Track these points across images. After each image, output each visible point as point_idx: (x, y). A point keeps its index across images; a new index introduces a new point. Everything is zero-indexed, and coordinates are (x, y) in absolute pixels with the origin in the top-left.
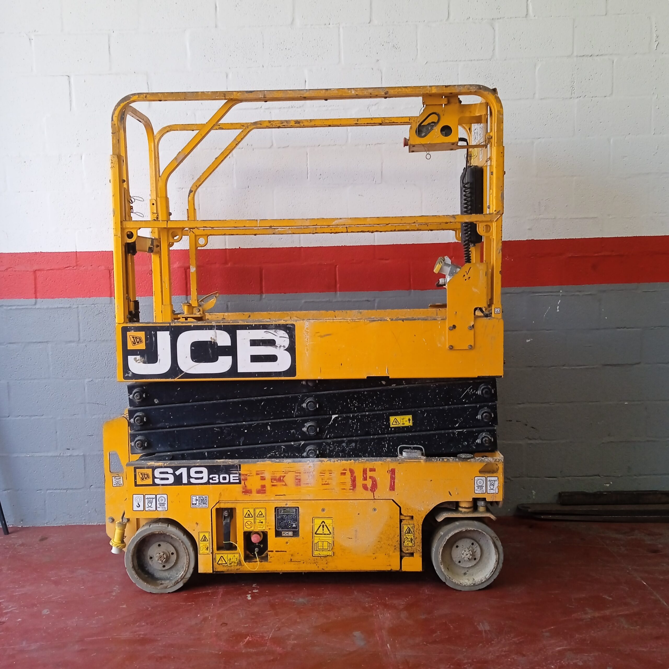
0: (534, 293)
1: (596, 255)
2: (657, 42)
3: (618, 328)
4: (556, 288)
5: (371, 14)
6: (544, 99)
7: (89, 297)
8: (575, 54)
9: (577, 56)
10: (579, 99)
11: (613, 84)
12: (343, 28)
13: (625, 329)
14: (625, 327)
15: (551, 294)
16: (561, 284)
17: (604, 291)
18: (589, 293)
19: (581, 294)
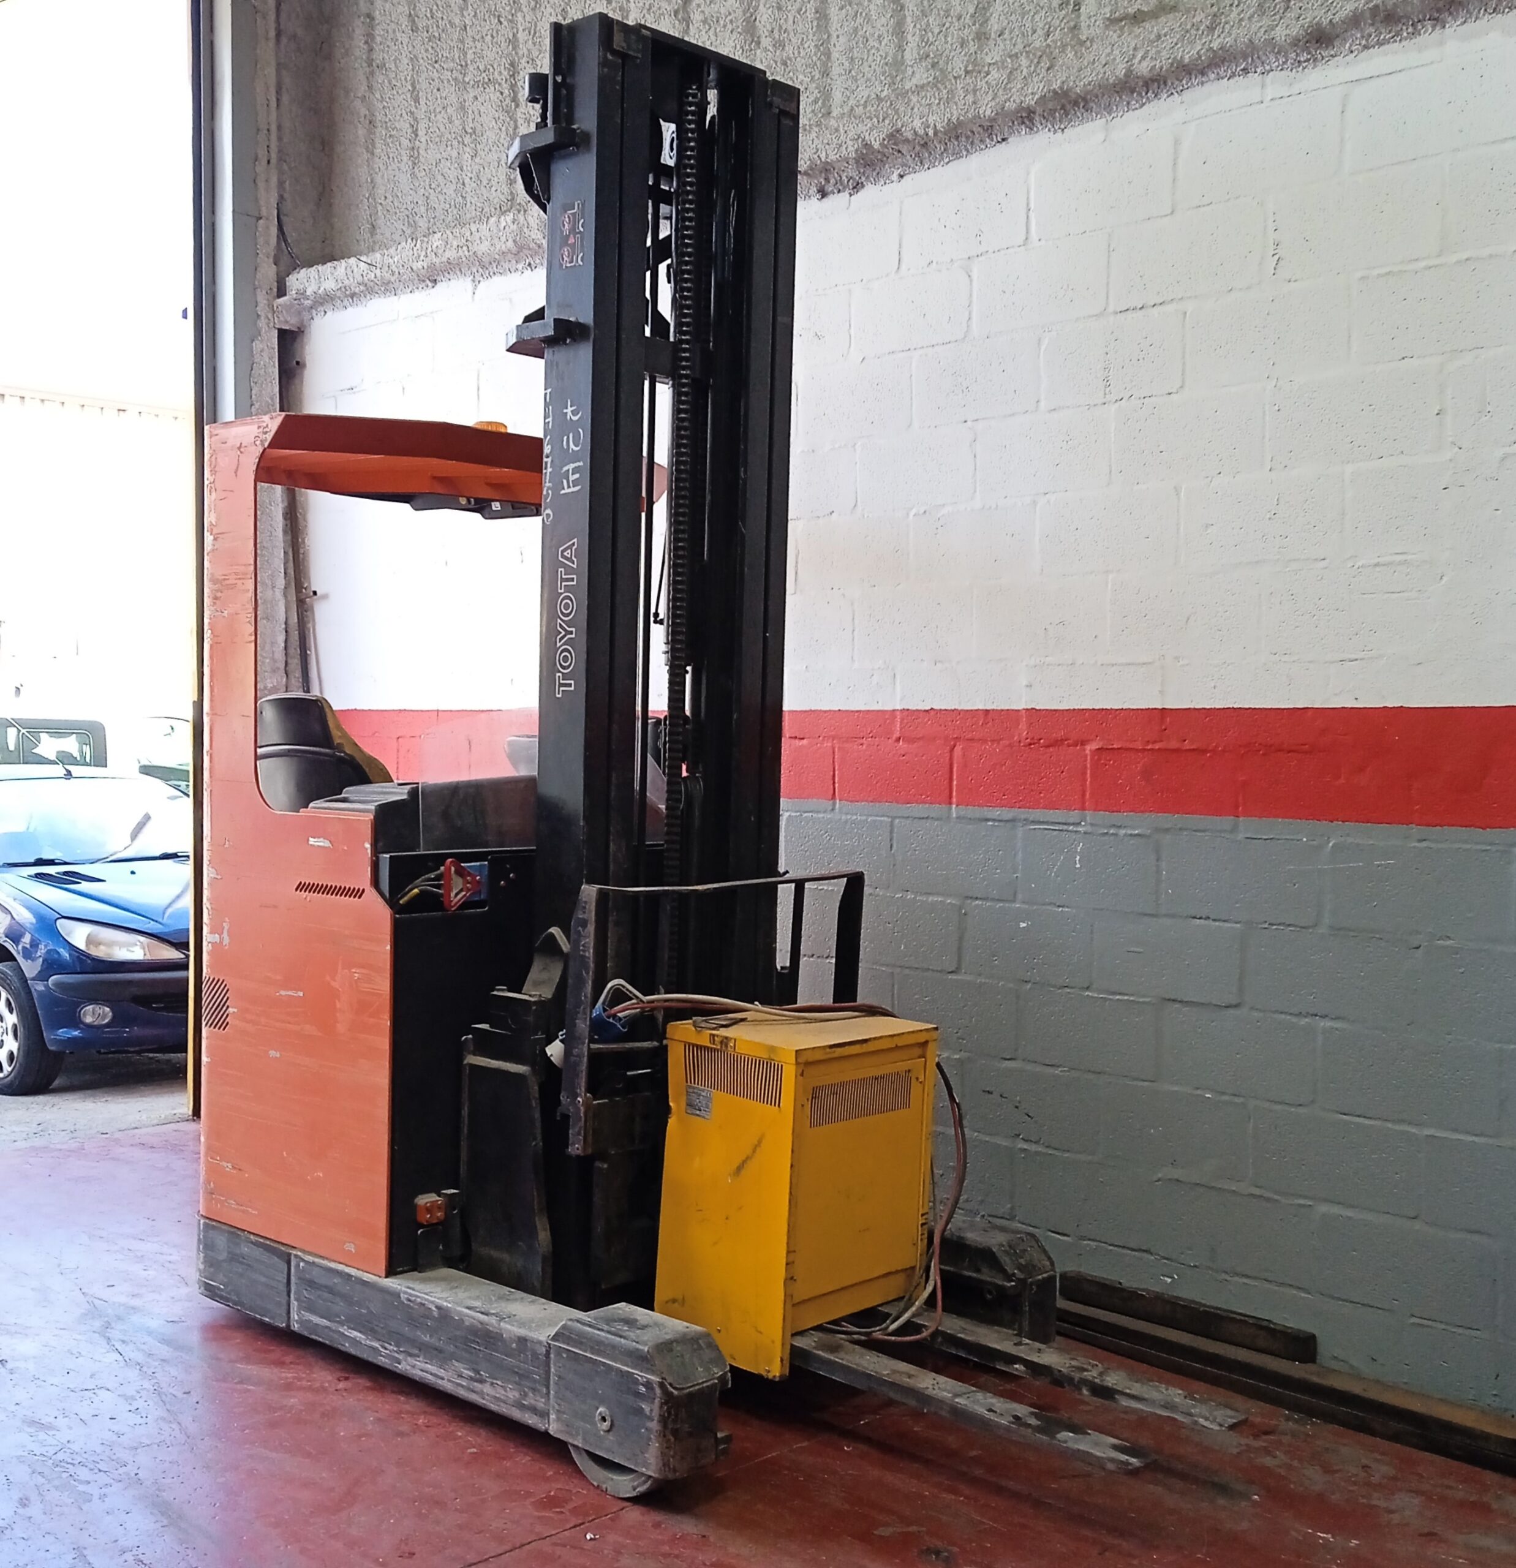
0: (1033, 822)
1: (1150, 747)
2: (1276, 257)
3: (1194, 918)
4: (1074, 815)
6: (1056, 409)
9: (1115, 313)
10: (1119, 404)
11: (1184, 363)
13: (1211, 922)
14: (1208, 918)
15: (1065, 827)
16: (1083, 807)
17: (1165, 830)
18: (1136, 832)
19: (1122, 832)
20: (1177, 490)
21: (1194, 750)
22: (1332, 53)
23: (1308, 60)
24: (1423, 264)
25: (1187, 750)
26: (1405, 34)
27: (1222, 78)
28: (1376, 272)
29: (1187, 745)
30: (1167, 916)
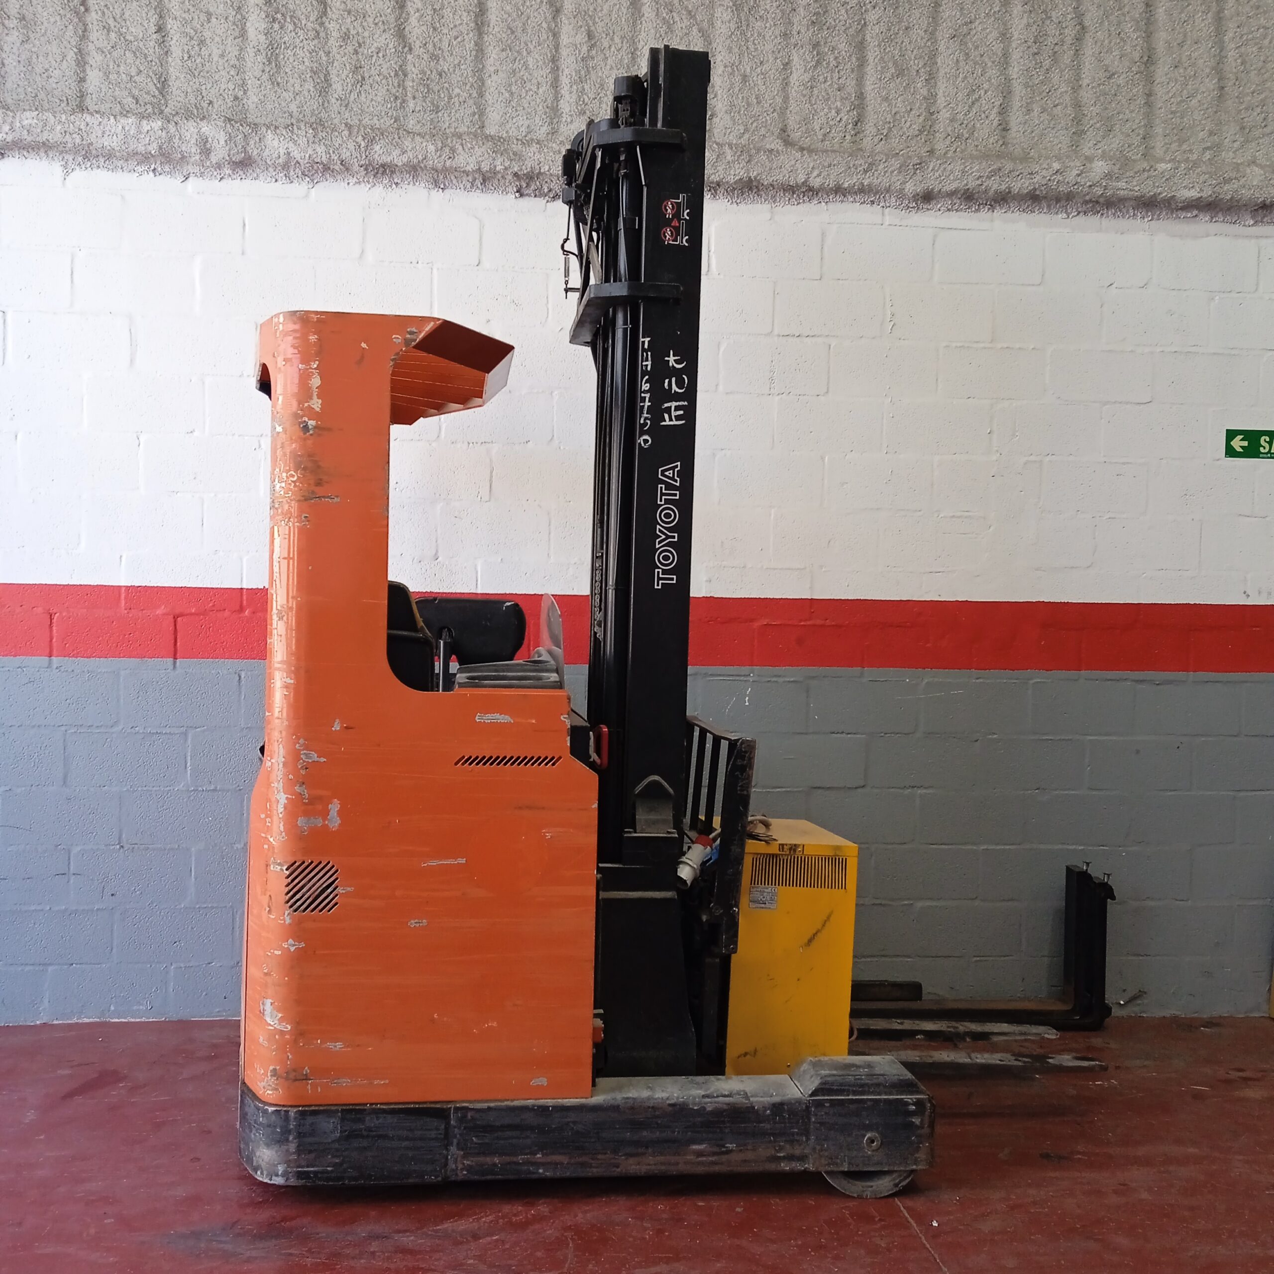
0: (712, 675)
1: (802, 623)
2: (892, 323)
3: (833, 733)
4: (745, 669)
5: (480, 253)
6: (731, 393)
7: (15, 656)
8: (776, 332)
9: (779, 336)
10: (780, 396)
11: (829, 378)
12: (438, 269)
13: (844, 735)
14: (843, 732)
15: (737, 678)
16: (752, 664)
17: (813, 678)
18: (792, 679)
19: (781, 680)
20: (823, 458)
21: (833, 625)
22: (929, 207)
23: (914, 207)
24: (982, 345)
25: (828, 626)
26: (973, 209)
27: (856, 202)
28: (954, 345)
29: (828, 622)
30: (813, 733)
